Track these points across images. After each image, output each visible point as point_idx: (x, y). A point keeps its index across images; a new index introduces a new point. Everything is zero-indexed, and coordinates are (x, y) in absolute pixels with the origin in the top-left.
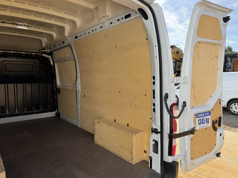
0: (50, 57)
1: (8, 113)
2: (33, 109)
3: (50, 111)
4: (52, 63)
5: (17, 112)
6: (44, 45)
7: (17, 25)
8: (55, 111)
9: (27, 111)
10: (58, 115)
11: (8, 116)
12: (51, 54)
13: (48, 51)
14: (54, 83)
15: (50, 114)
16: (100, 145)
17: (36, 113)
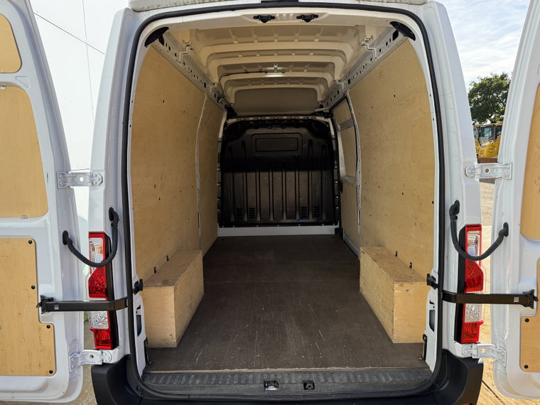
0: (329, 120)
1: (259, 219)
2: (298, 217)
3: (327, 224)
4: (333, 133)
5: (272, 219)
6: (319, 99)
7: (266, 72)
8: (336, 224)
9: (287, 219)
10: (339, 232)
11: (261, 225)
12: (329, 115)
13: (326, 109)
14: (335, 171)
15: (327, 230)
16: (366, 297)
17: (303, 224)
